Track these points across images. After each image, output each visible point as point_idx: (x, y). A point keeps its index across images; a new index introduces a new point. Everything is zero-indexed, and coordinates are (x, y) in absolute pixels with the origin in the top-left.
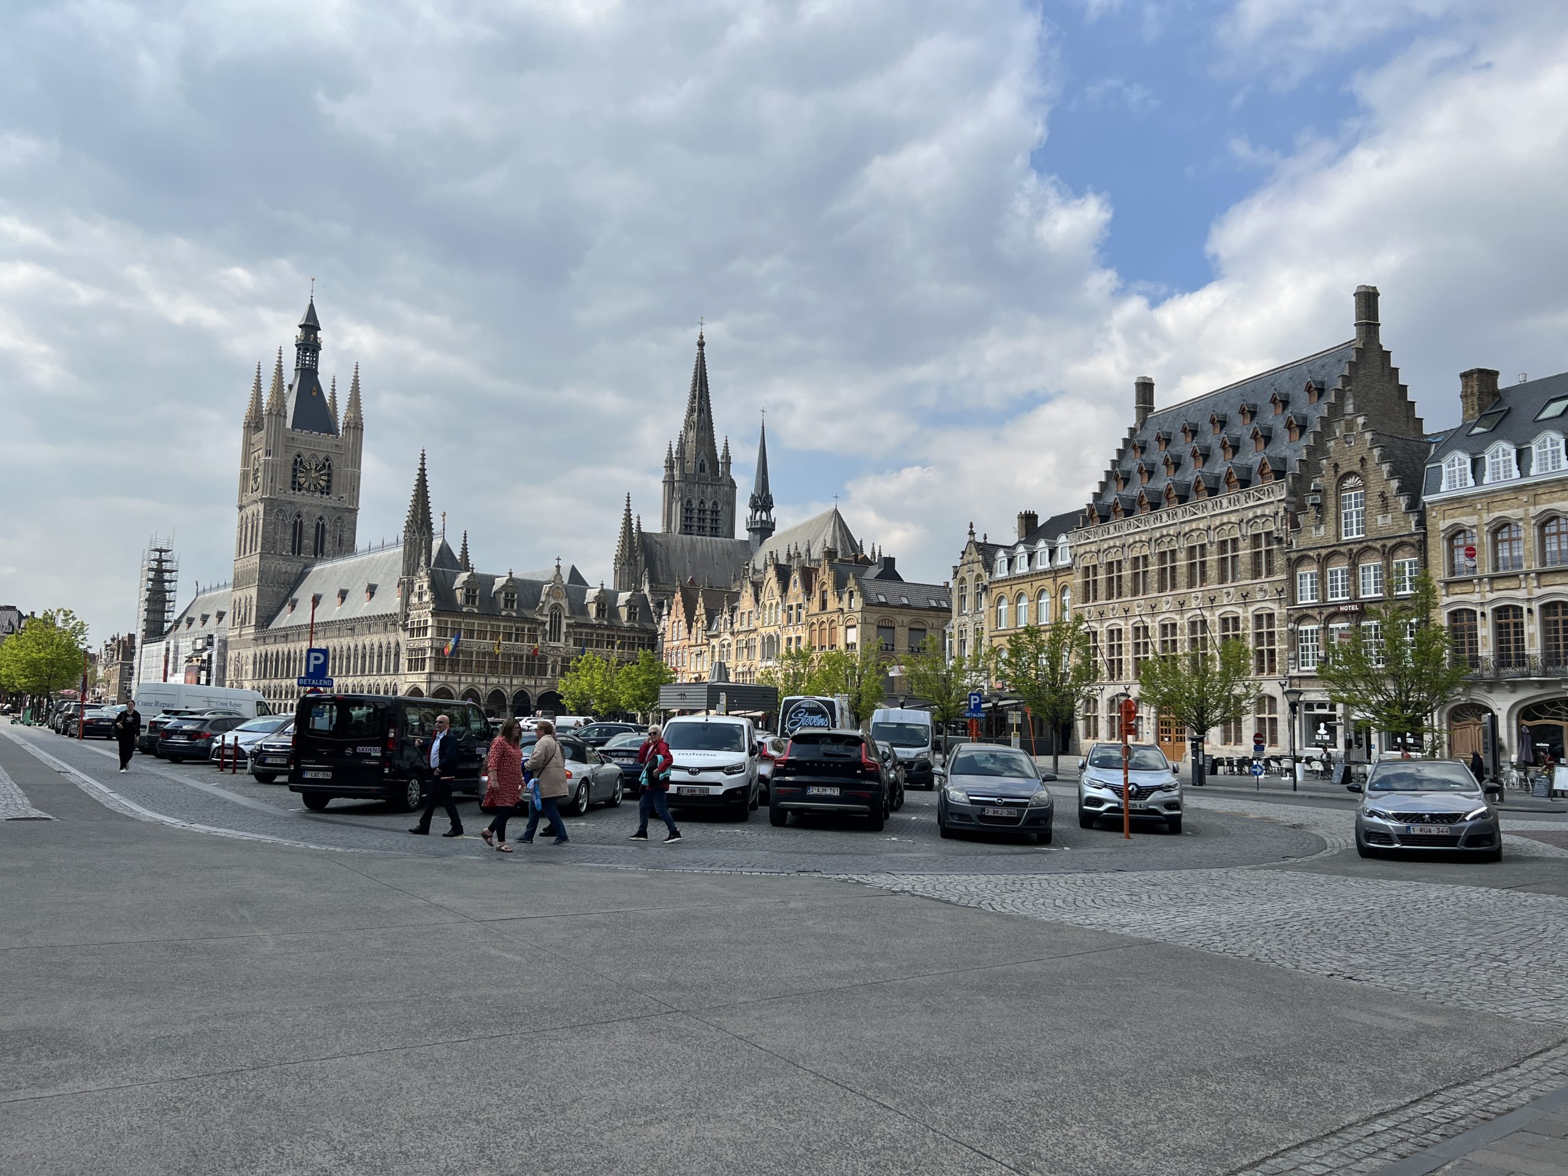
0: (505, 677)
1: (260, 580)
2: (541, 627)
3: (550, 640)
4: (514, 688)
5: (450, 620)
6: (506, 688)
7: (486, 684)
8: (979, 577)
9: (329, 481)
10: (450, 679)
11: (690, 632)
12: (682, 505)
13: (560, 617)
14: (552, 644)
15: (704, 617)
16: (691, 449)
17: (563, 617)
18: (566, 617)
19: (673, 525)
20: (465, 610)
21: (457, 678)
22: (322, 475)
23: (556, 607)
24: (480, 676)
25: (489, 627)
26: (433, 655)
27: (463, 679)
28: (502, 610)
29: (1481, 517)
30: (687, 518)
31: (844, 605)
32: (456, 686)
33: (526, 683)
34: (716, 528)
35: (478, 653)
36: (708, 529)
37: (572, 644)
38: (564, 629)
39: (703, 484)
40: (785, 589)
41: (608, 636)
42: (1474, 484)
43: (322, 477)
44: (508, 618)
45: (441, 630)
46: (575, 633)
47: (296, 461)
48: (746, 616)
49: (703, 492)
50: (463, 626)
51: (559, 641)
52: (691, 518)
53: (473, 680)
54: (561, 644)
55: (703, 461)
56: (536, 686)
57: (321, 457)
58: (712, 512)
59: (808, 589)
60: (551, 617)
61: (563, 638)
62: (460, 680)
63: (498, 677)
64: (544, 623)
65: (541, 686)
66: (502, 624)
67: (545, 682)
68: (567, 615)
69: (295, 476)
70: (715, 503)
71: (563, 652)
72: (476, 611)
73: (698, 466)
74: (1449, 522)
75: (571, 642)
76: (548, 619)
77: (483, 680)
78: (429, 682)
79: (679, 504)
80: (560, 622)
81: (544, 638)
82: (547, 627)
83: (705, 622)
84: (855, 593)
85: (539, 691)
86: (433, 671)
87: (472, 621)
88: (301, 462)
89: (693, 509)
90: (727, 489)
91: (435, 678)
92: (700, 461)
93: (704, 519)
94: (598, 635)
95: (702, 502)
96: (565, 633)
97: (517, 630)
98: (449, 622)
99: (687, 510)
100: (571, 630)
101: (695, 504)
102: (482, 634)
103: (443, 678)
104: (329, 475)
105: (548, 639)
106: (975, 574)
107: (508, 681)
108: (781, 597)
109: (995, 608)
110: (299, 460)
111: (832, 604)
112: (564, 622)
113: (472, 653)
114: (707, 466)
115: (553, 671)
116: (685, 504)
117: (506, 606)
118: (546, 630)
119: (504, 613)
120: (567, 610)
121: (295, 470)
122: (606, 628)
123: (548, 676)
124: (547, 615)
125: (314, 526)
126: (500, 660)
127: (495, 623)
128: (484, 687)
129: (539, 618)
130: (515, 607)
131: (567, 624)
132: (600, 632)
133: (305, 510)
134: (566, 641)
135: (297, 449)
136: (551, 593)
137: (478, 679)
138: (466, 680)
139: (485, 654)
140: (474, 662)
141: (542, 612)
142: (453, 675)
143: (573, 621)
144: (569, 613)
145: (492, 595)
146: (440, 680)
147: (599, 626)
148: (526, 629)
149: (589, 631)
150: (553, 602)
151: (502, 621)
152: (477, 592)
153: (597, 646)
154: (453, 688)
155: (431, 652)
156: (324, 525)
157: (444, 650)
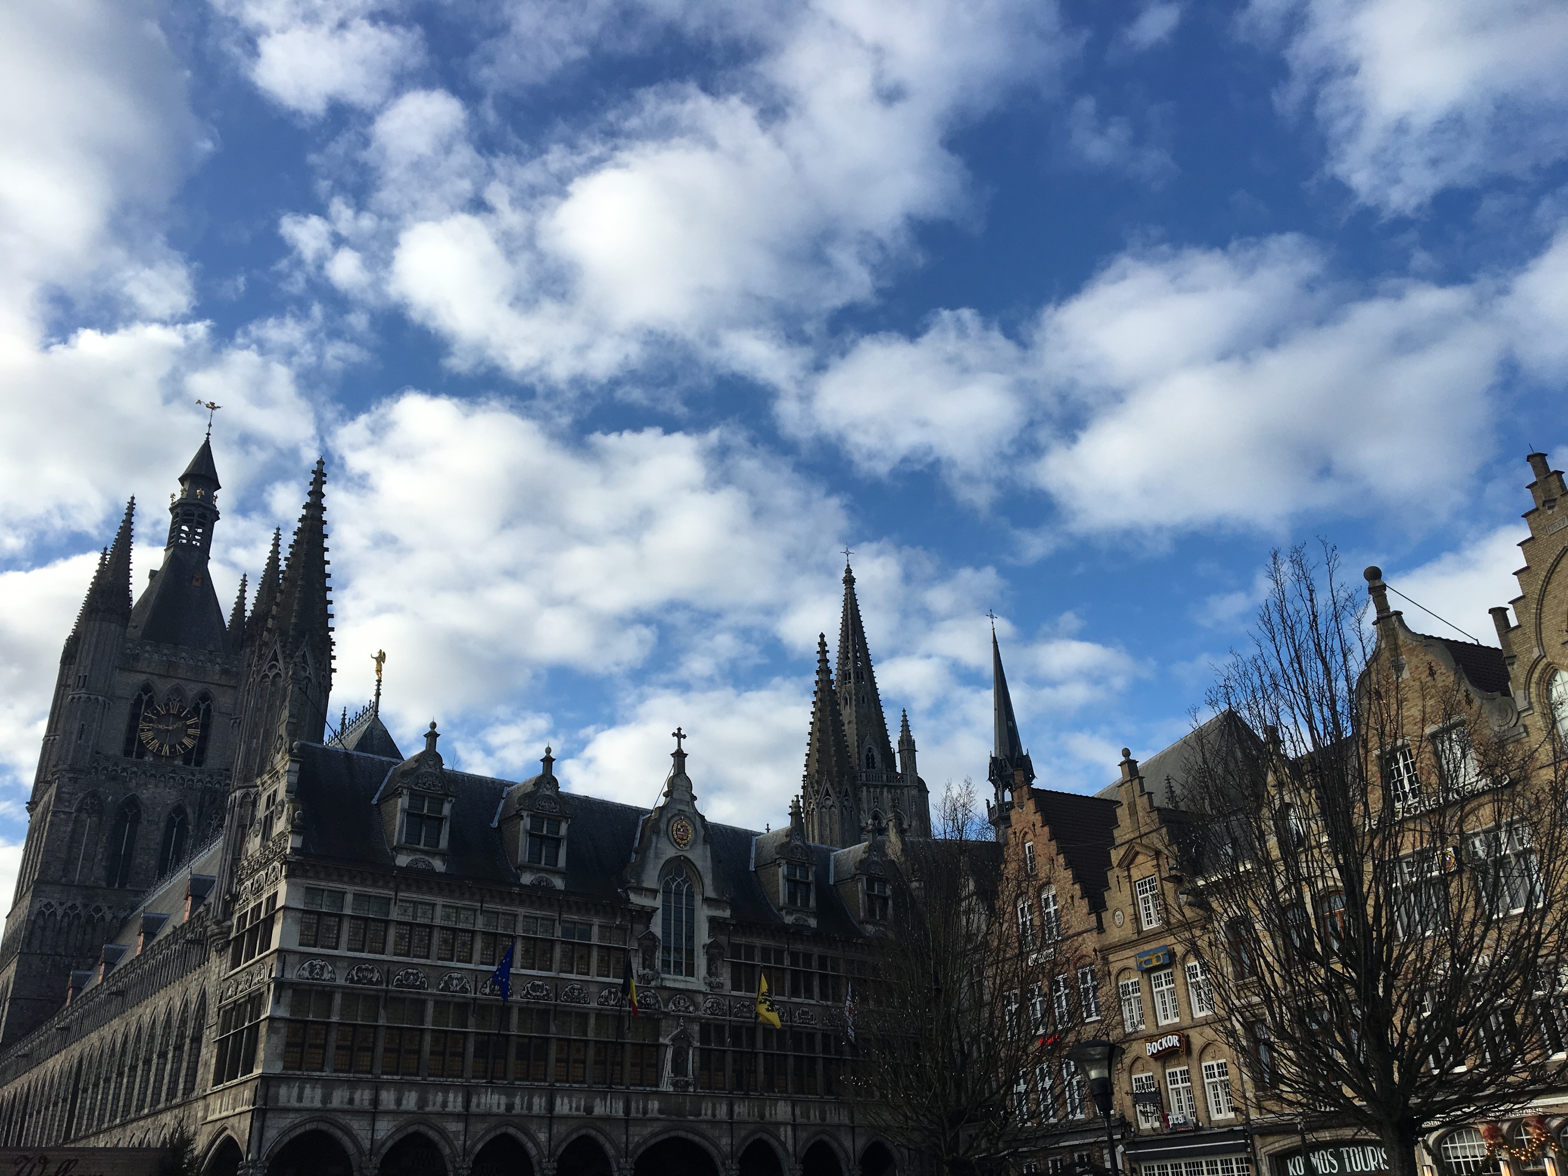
0: (531, 1092)
2: (639, 928)
3: (666, 969)
4: (559, 1129)
5: (350, 890)
6: (533, 1127)
7: (465, 1117)
9: (203, 739)
10: (339, 1097)
13: (690, 896)
14: (674, 981)
17: (698, 899)
18: (706, 900)
20: (403, 860)
21: (363, 1097)
22: (190, 726)
23: (681, 866)
24: (445, 1089)
25: (480, 919)
26: (283, 1012)
27: (388, 1098)
28: (523, 868)
32: (358, 1126)
33: (599, 1109)
35: (441, 1004)
37: (728, 984)
38: (703, 936)
39: (876, 786)
41: (823, 961)
43: (190, 731)
44: (541, 894)
45: (315, 925)
46: (736, 950)
47: (139, 700)
50: (395, 914)
51: (691, 972)
53: (422, 1102)
54: (697, 982)
55: (870, 750)
56: (627, 1121)
57: (193, 690)
60: (667, 893)
61: (701, 963)
62: (375, 1101)
63: (509, 1091)
64: (647, 914)
65: (644, 1121)
66: (521, 911)
67: (654, 1105)
68: (710, 893)
69: (133, 728)
71: (704, 1008)
72: (439, 865)
73: (863, 757)
75: (725, 977)
76: (658, 903)
77: (455, 1103)
78: (261, 1115)
80: (691, 912)
81: (648, 962)
82: (657, 928)
85: (640, 1135)
86: (277, 1068)
87: (428, 898)
88: (150, 704)
90: (914, 792)
91: (286, 1095)
94: (794, 956)
96: (708, 948)
97: (568, 931)
98: (349, 898)
100: (723, 939)
102: (458, 941)
103: (313, 1097)
104: (205, 726)
105: (658, 963)
107: (539, 1104)
110: (145, 698)
112: (703, 914)
113: (421, 1004)
114: (876, 759)
115: (679, 1067)
117: (535, 856)
118: (654, 936)
119: (527, 879)
120: (708, 880)
121: (135, 717)
122: (815, 935)
123: (666, 1086)
124: (654, 892)
125: (162, 825)
126: (514, 1031)
127: (500, 908)
128: (460, 1126)
129: (633, 897)
130: (562, 862)
131: (712, 920)
132: (799, 947)
133: (145, 794)
134: (710, 973)
135: (143, 677)
136: (663, 826)
137: (440, 1098)
138: (399, 1102)
139: (463, 1008)
140: (428, 1038)
141: (639, 880)
142: (353, 1085)
143: (727, 914)
144: (716, 889)
145: (495, 824)
146: (306, 1103)
147: (797, 932)
148: (595, 930)
149: (772, 943)
150: (670, 852)
151: (522, 903)
152: (447, 809)
153: (795, 993)
154: (348, 1131)
155: (277, 1001)
156: (183, 826)
157: (326, 994)
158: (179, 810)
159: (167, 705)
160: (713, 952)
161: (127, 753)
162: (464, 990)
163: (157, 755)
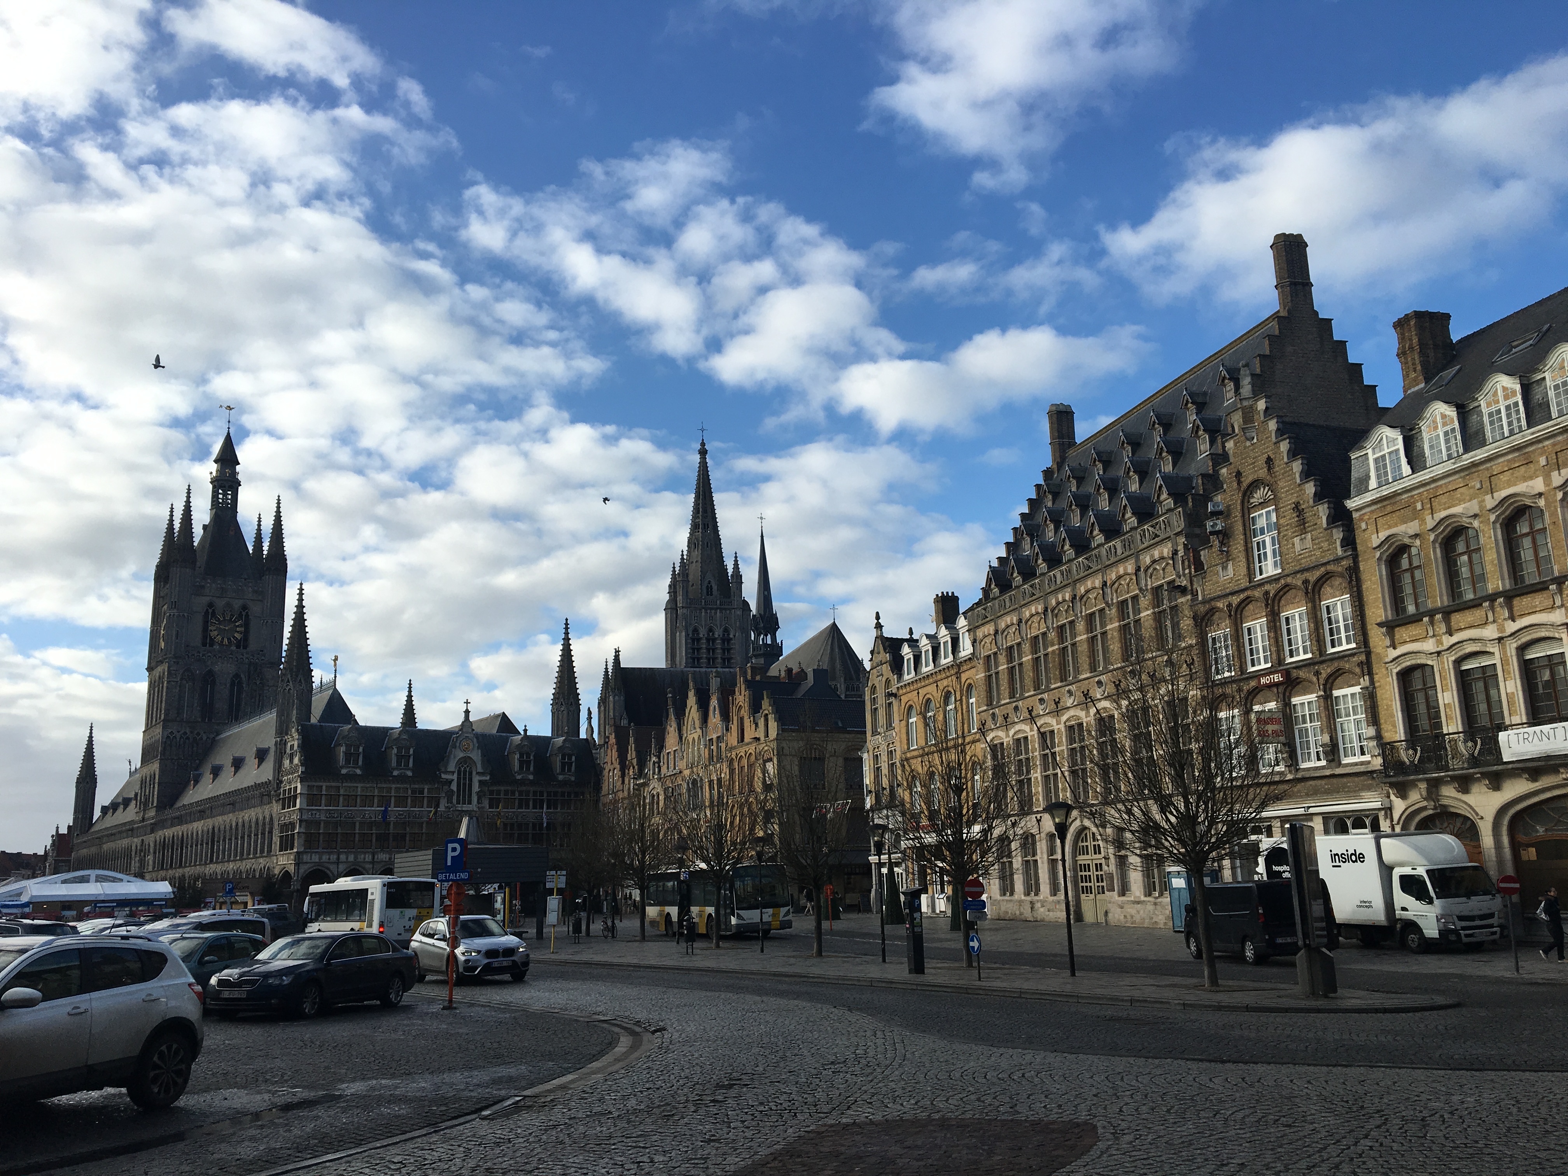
1: (163, 753)
2: (445, 788)
3: (458, 803)
5: (324, 785)
8: (888, 682)
9: (246, 634)
10: (325, 858)
11: (623, 782)
12: (687, 635)
13: (471, 773)
14: (462, 807)
15: (635, 762)
16: (695, 571)
17: (474, 773)
18: (478, 773)
19: (678, 659)
20: (344, 771)
21: (334, 857)
22: (238, 626)
23: (466, 760)
24: (365, 853)
25: (376, 791)
26: (303, 830)
27: (343, 857)
28: (394, 769)
29: (1423, 521)
30: (693, 649)
31: (761, 734)
32: (333, 867)
34: (729, 659)
35: (362, 823)
36: (719, 660)
37: (489, 806)
38: (476, 788)
39: (711, 609)
40: (705, 719)
41: (535, 793)
42: (1410, 472)
43: (238, 629)
44: (402, 779)
45: (312, 798)
46: (492, 793)
47: (207, 612)
48: (671, 757)
49: (711, 618)
50: (342, 792)
51: (470, 803)
52: (699, 650)
53: (356, 858)
55: (709, 582)
57: (237, 604)
58: (723, 640)
59: (726, 717)
60: (459, 774)
61: (475, 799)
62: (338, 858)
64: (449, 782)
66: (394, 786)
68: (480, 770)
69: (205, 630)
70: (726, 630)
72: (359, 772)
73: (704, 588)
74: (1383, 535)
75: (486, 803)
76: (455, 777)
77: (369, 858)
78: (297, 864)
79: (684, 633)
80: (471, 780)
81: (450, 800)
82: (454, 787)
83: (636, 767)
84: (770, 716)
86: (302, 849)
87: (355, 785)
88: (213, 614)
89: (701, 639)
90: (739, 612)
91: (306, 858)
92: (706, 582)
93: (713, 650)
94: (521, 793)
95: (711, 630)
96: (478, 793)
97: (414, 792)
98: (324, 788)
99: (693, 640)
100: (486, 789)
101: (703, 633)
102: (367, 800)
103: (315, 858)
104: (246, 625)
105: (455, 801)
106: (884, 679)
108: (701, 728)
109: (904, 723)
110: (210, 611)
111: (748, 735)
112: (476, 779)
113: (354, 823)
114: (715, 587)
116: (690, 633)
117: (399, 764)
118: (453, 791)
119: (395, 773)
120: (479, 766)
121: (206, 623)
122: (532, 783)
124: (453, 773)
125: (228, 685)
126: (391, 831)
127: (385, 786)
128: (371, 866)
129: (443, 776)
130: (411, 765)
131: (480, 781)
132: (524, 788)
133: (217, 668)
134: (478, 803)
135: (208, 599)
136: (458, 745)
137: (363, 856)
138: (347, 858)
139: (371, 824)
140: (357, 836)
141: (446, 768)
142: (330, 853)
143: (488, 778)
144: (483, 767)
145: (383, 749)
146: (313, 860)
147: (522, 782)
148: (426, 790)
149: (510, 788)
150: (461, 755)
151: (394, 783)
152: (361, 749)
153: (520, 807)
154: (328, 869)
155: (300, 826)
156: (240, 683)
157: (318, 823)
158: (237, 676)
159: (223, 614)
160: (480, 796)
161: (204, 645)
162: (371, 817)
163: (221, 644)
